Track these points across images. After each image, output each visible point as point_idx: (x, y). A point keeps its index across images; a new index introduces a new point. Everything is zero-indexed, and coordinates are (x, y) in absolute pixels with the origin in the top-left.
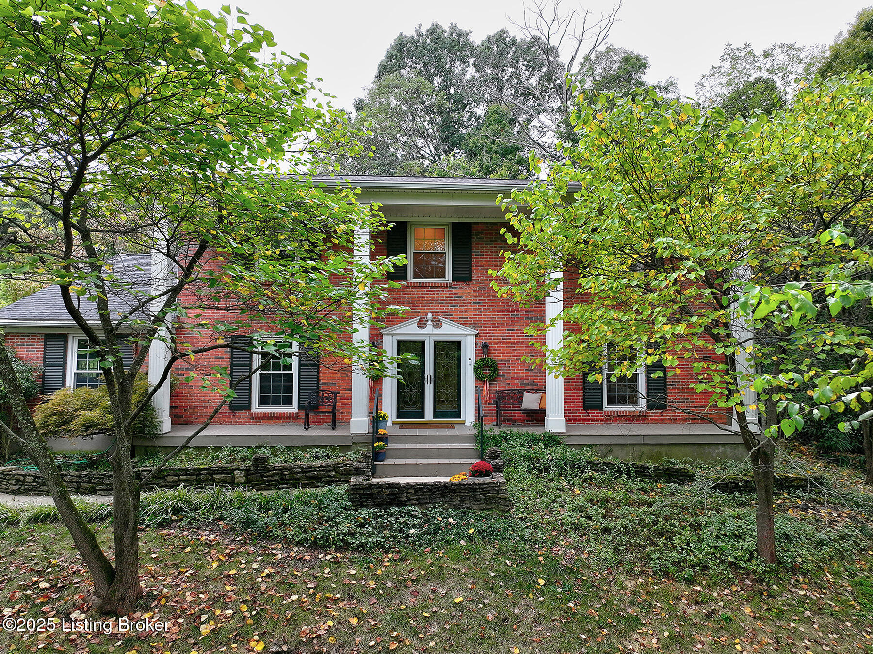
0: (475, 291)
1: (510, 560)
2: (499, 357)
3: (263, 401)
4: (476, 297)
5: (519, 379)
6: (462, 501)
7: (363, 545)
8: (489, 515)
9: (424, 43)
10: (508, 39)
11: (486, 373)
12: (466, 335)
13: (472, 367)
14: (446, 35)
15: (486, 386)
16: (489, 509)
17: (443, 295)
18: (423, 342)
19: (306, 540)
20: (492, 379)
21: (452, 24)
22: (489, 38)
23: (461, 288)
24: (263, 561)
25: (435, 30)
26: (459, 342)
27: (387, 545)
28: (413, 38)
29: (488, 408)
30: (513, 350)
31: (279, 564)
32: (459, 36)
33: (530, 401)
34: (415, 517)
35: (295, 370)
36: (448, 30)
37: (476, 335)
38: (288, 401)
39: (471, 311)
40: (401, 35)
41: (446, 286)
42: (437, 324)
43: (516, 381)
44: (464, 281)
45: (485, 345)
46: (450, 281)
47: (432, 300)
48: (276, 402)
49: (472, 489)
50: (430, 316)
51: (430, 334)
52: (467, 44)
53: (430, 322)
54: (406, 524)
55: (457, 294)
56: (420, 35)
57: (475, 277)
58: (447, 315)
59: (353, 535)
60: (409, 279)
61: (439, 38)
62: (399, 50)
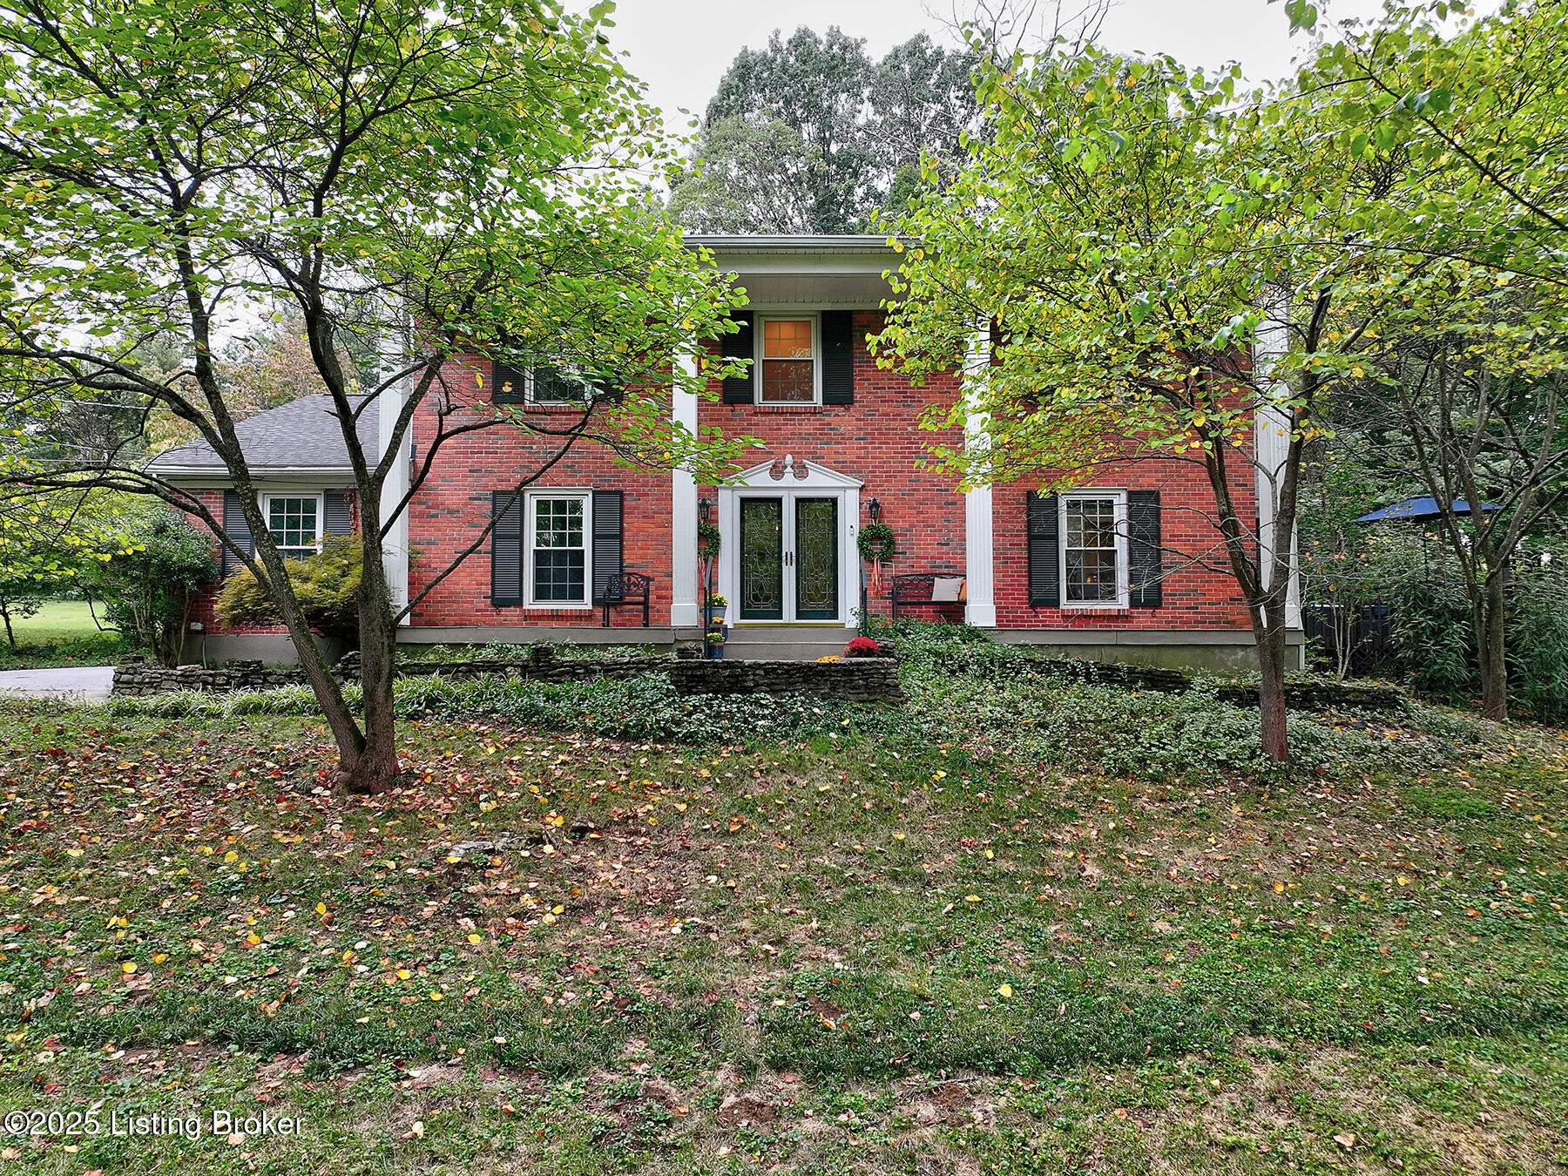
0: (857, 420)
1: (898, 751)
2: (896, 524)
3: (540, 594)
4: (860, 429)
5: (927, 558)
6: (833, 688)
7: (690, 735)
8: (872, 709)
9: (785, 62)
10: (929, 52)
11: (877, 548)
12: (845, 488)
13: (855, 539)
14: (821, 48)
15: (877, 568)
16: (872, 701)
17: (808, 426)
18: (778, 501)
19: (614, 729)
20: (886, 558)
21: (832, 28)
22: (897, 51)
23: (837, 415)
24: (554, 750)
25: (802, 40)
26: (834, 501)
27: (726, 736)
28: (765, 55)
29: (881, 603)
30: (919, 513)
31: (579, 754)
32: (844, 48)
33: (944, 590)
34: (767, 707)
35: (587, 545)
36: (824, 39)
37: (861, 489)
38: (578, 594)
39: (851, 451)
40: (745, 51)
41: (814, 412)
42: (801, 471)
43: (924, 562)
44: (842, 404)
45: (875, 505)
46: (820, 403)
47: (792, 434)
48: (560, 595)
49: (849, 670)
50: (789, 458)
51: (789, 488)
52: (859, 63)
53: (789, 469)
54: (753, 715)
55: (829, 424)
56: (776, 49)
57: (858, 397)
58: (816, 458)
59: (678, 723)
60: (756, 402)
61: (810, 54)
62: (742, 78)
